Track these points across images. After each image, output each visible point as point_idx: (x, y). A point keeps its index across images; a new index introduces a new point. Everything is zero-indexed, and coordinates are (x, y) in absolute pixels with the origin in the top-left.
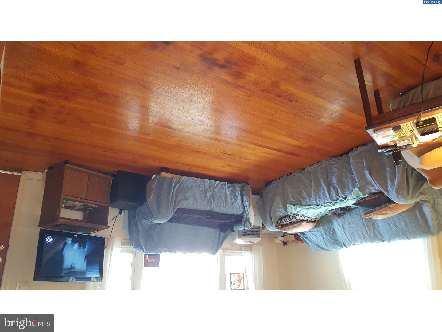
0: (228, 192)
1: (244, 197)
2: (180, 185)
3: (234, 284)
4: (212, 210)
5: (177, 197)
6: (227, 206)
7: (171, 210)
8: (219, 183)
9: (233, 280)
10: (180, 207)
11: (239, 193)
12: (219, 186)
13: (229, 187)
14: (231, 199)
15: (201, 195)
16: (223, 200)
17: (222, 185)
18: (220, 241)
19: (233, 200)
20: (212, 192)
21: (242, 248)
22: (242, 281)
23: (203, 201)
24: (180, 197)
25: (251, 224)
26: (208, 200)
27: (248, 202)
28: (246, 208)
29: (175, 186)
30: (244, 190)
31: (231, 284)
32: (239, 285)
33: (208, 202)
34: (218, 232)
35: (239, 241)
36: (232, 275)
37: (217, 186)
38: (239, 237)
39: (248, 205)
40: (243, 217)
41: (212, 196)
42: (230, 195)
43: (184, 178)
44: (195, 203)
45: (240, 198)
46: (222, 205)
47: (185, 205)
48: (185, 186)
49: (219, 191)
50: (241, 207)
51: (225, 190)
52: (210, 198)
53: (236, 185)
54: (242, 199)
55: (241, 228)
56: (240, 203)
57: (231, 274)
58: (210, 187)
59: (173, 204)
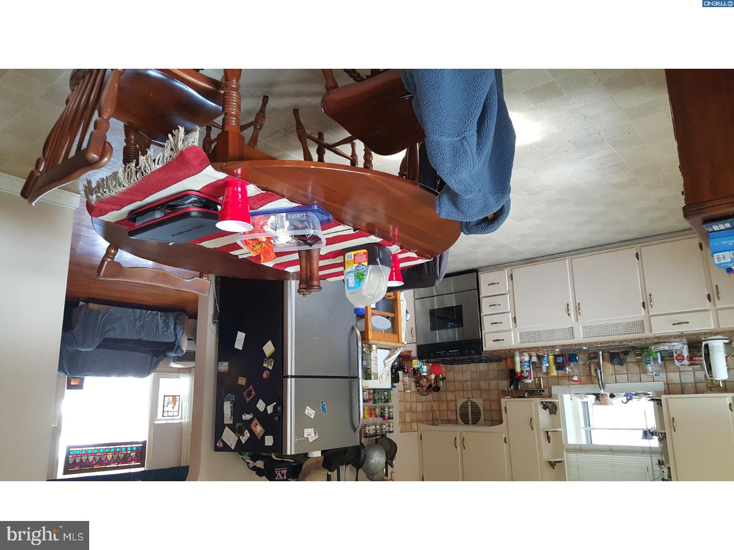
0: (160, 322)
1: (177, 326)
2: (108, 317)
3: (167, 406)
4: (141, 339)
5: (104, 327)
6: (157, 335)
7: (96, 340)
8: (151, 312)
9: (166, 402)
10: (107, 336)
11: (173, 322)
12: (151, 315)
13: (161, 316)
14: (163, 328)
15: (129, 325)
16: (153, 329)
17: (154, 315)
18: (153, 365)
19: (165, 329)
20: (142, 322)
21: (179, 371)
22: (177, 403)
23: (131, 331)
24: (107, 328)
25: (183, 351)
26: (137, 330)
27: (181, 331)
28: (178, 336)
29: (102, 318)
30: (178, 319)
31: (164, 406)
32: (173, 407)
33: (137, 332)
34: (151, 356)
35: (174, 365)
36: (165, 398)
37: (148, 315)
38: (174, 361)
39: (181, 333)
40: (175, 345)
41: (142, 326)
42: (162, 324)
43: (113, 309)
44: (123, 333)
45: (172, 327)
46: (152, 334)
47: (111, 335)
48: (113, 317)
49: (150, 321)
50: (173, 335)
51: (157, 320)
52: (139, 328)
53: (170, 314)
54: (175, 328)
55: (172, 355)
56: (172, 332)
57: (165, 396)
58: (140, 317)
59: (99, 335)
